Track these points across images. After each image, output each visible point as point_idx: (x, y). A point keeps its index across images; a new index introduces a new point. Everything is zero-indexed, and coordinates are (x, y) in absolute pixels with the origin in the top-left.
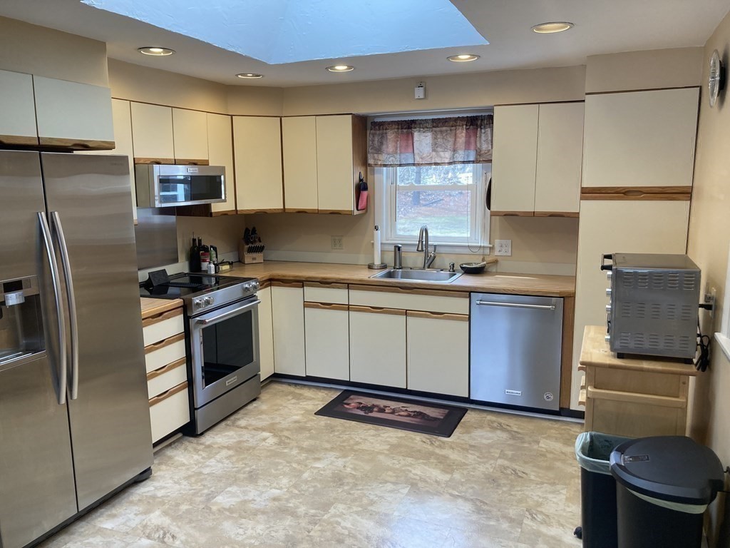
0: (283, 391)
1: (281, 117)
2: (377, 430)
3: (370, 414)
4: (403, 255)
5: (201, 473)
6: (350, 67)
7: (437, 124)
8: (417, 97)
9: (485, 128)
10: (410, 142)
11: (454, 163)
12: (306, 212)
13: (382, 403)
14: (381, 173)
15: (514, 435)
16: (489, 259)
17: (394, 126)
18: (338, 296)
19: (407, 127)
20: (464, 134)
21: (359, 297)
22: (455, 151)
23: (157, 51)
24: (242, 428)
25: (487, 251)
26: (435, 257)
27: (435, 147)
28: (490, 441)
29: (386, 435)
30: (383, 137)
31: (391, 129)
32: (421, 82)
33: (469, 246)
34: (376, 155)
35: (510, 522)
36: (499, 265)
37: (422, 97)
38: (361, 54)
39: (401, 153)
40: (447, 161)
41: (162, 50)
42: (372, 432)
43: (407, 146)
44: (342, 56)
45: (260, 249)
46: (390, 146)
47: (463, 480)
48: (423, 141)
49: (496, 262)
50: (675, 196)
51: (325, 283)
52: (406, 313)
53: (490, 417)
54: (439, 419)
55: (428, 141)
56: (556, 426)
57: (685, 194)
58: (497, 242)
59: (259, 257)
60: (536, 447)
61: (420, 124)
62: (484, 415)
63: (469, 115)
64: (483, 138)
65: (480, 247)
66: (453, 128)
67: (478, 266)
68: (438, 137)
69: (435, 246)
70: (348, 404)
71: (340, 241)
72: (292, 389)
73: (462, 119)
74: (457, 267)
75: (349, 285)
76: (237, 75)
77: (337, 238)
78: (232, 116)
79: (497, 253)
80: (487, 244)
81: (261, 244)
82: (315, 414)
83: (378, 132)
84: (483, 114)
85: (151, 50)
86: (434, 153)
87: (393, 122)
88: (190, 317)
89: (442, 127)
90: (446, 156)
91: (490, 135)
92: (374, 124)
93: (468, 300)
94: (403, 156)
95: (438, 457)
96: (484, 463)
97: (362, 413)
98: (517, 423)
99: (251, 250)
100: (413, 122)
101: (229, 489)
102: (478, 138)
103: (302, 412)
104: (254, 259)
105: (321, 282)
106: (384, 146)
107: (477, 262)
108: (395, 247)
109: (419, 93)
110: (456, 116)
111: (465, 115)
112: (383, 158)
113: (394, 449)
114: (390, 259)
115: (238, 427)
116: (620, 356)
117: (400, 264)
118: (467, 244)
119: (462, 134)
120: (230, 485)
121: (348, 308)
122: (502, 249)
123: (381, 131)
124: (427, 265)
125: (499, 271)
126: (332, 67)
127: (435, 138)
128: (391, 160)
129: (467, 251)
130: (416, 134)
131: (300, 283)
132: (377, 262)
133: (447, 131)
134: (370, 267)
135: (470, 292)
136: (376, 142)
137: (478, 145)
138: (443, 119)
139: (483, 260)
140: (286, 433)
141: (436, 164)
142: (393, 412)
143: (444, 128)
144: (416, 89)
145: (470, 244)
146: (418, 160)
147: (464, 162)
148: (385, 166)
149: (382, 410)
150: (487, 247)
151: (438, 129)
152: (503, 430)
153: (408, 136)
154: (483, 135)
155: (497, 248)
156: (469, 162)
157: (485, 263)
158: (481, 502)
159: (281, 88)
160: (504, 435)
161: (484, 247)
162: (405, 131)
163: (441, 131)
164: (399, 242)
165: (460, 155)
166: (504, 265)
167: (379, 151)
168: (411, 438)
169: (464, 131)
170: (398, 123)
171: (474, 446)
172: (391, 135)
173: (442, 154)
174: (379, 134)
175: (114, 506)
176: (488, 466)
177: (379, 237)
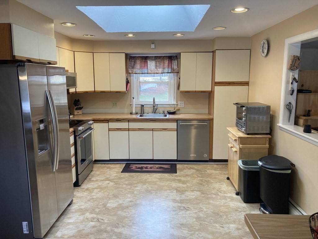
0: (101, 167)
1: (93, 53)
2: (150, 175)
3: (143, 170)
4: (144, 108)
5: (93, 198)
6: (134, 35)
7: (156, 58)
8: (152, 48)
9: (175, 60)
10: (146, 64)
11: (164, 73)
12: (105, 92)
13: (145, 166)
14: (133, 76)
15: (197, 170)
16: (176, 109)
17: (139, 58)
18: (124, 125)
19: (145, 59)
20: (167, 62)
21: (133, 125)
22: (164, 68)
23: (69, 25)
24: (95, 181)
25: (176, 106)
26: (157, 109)
27: (156, 66)
28: (191, 173)
29: (154, 176)
30: (135, 62)
31: (138, 59)
32: (153, 42)
33: (169, 104)
34: (132, 69)
35: (215, 195)
36: (180, 111)
37: (154, 48)
38: (146, 31)
39: (142, 69)
40: (160, 72)
41: (71, 24)
42: (149, 176)
43: (145, 66)
44: (138, 31)
45: (81, 108)
46: (138, 65)
47: (191, 185)
48: (151, 64)
49: (179, 110)
50: (244, 84)
51: (118, 120)
52: (152, 130)
53: (185, 166)
54: (169, 168)
55: (153, 65)
56: (209, 165)
57: (246, 84)
58: (179, 102)
59: (80, 112)
60: (207, 172)
61: (150, 58)
62: (183, 165)
63: (169, 55)
64: (174, 64)
65: (173, 104)
66: (162, 60)
67: (173, 111)
68: (157, 63)
69: (157, 105)
70: (132, 168)
71: (116, 104)
72: (104, 165)
73: (166, 57)
74: (166, 112)
75: (129, 121)
76: (84, 35)
77: (114, 103)
78: (74, 52)
79: (179, 106)
80: (176, 103)
81: (81, 106)
82: (121, 172)
83: (133, 60)
84: (174, 55)
85: (67, 24)
86: (156, 69)
87: (139, 57)
88: (76, 136)
89: (158, 59)
90: (160, 70)
91: (177, 63)
92: (131, 57)
93: (176, 123)
94: (143, 70)
95: (178, 180)
96: (194, 179)
97: (140, 170)
98: (196, 166)
99: (77, 109)
100: (147, 57)
101: (109, 202)
102: (172, 64)
103: (116, 172)
104: (78, 113)
105: (116, 120)
106: (136, 66)
107: (172, 110)
108: (141, 105)
109: (153, 46)
110: (164, 55)
111: (167, 55)
112: (135, 70)
113: (161, 179)
114: (139, 110)
115: (93, 181)
116: (248, 134)
117: (143, 112)
118: (168, 103)
119: (166, 62)
120: (109, 200)
121: (129, 130)
122: (181, 105)
123: (134, 60)
124: (154, 111)
125: (180, 113)
126: (127, 35)
127: (156, 64)
128: (139, 72)
129: (168, 106)
130: (149, 62)
131: (107, 121)
132: (134, 112)
133: (160, 61)
134: (131, 114)
135: (177, 120)
136: (132, 64)
137: (173, 66)
138: (159, 56)
139: (175, 109)
140: (116, 180)
141: (157, 73)
142: (151, 168)
143: (159, 60)
144: (152, 45)
145: (169, 103)
146: (149, 72)
147: (167, 73)
148: (136, 73)
149: (146, 168)
150: (176, 104)
151: (157, 60)
152: (193, 169)
153: (145, 62)
154: (174, 63)
155: (179, 105)
156: (169, 73)
157: (175, 110)
158: (202, 191)
159: (93, 41)
160: (194, 171)
161: (175, 104)
162: (144, 60)
163: (158, 61)
164: (143, 104)
165: (166, 70)
166: (182, 111)
167: (133, 68)
168: (164, 175)
169: (167, 61)
170: (141, 57)
171: (187, 175)
172: (138, 62)
173: (158, 69)
174: (133, 61)
175: (66, 215)
176: (196, 180)
177: (135, 102)
